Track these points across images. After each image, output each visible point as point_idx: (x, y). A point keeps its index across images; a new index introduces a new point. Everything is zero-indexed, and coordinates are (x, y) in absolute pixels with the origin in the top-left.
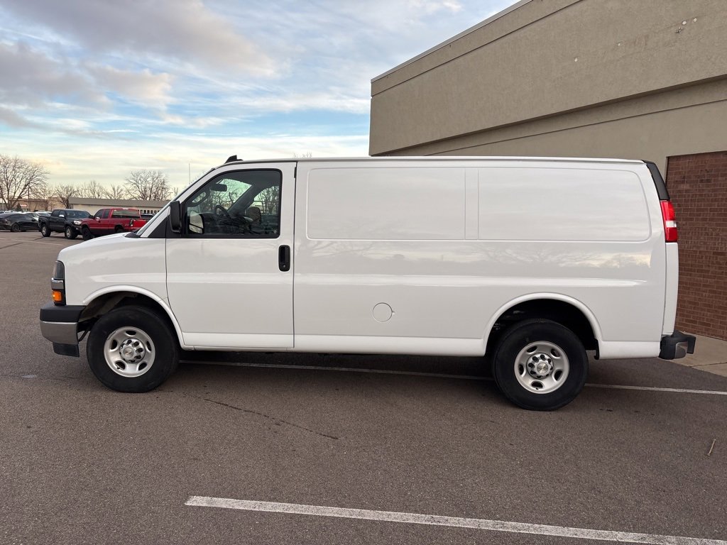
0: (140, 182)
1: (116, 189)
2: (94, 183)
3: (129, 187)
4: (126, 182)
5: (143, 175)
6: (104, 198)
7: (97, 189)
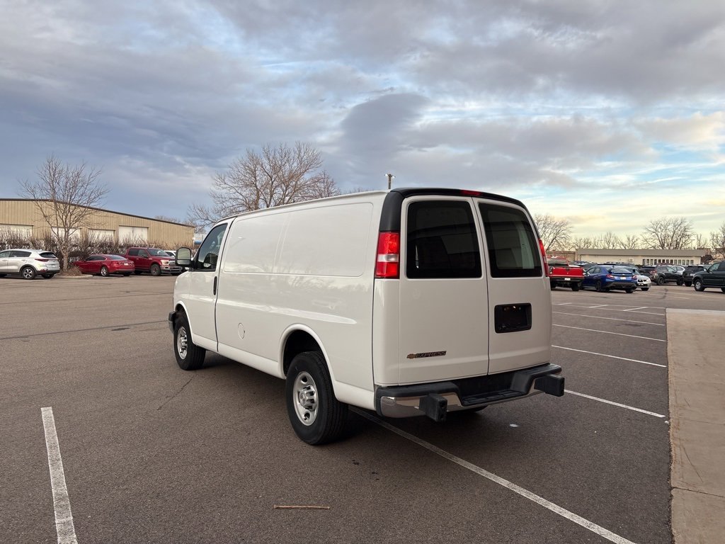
0: (659, 230)
1: (631, 238)
2: (610, 234)
3: (648, 236)
4: (645, 231)
5: (663, 224)
6: (618, 248)
7: (612, 239)
